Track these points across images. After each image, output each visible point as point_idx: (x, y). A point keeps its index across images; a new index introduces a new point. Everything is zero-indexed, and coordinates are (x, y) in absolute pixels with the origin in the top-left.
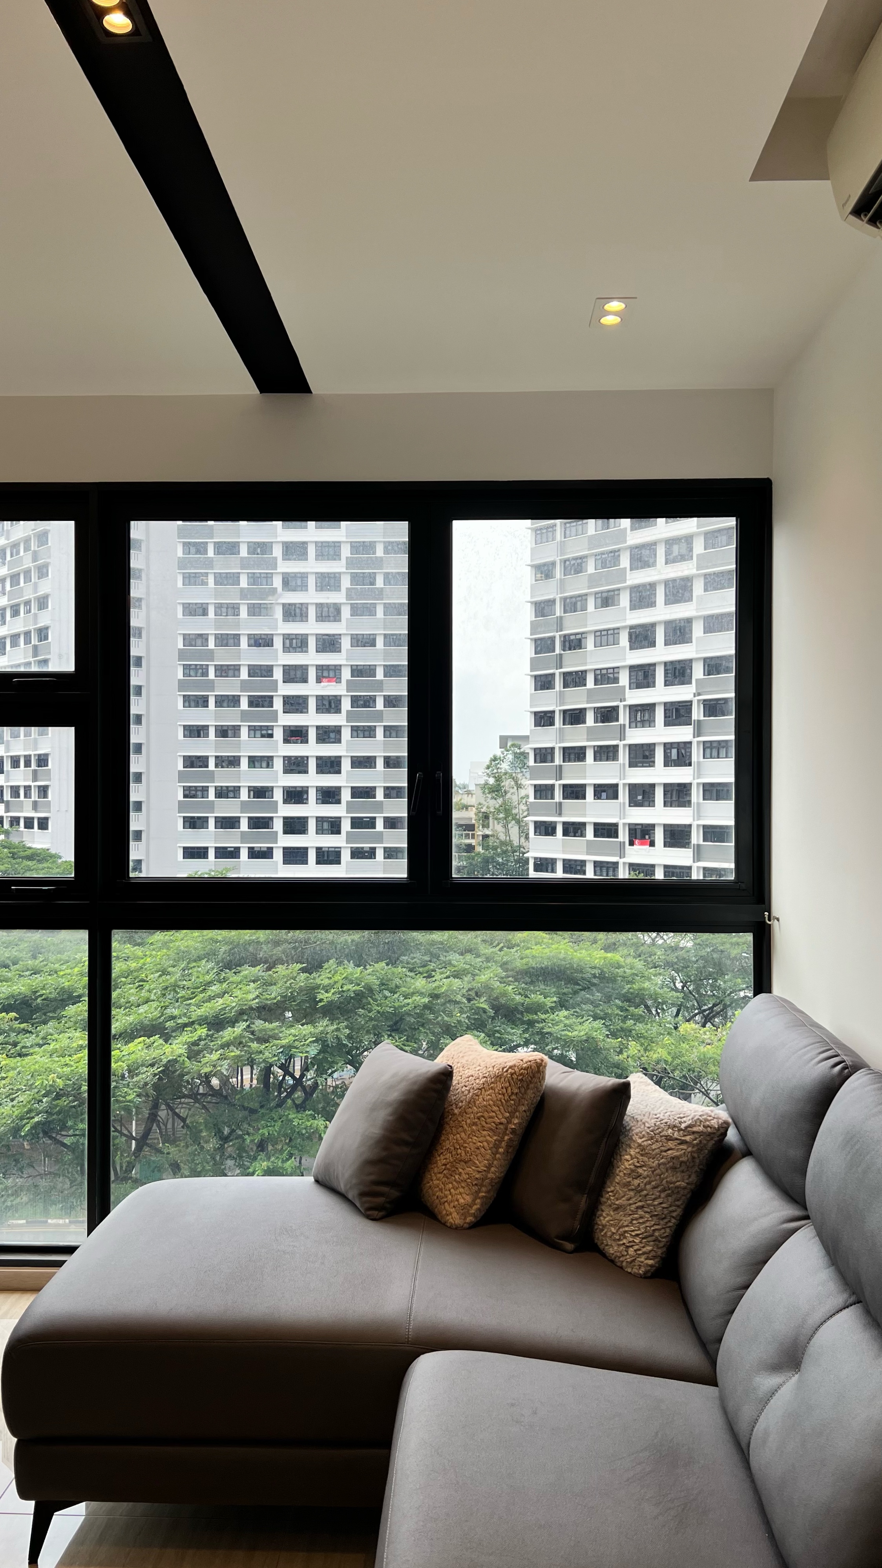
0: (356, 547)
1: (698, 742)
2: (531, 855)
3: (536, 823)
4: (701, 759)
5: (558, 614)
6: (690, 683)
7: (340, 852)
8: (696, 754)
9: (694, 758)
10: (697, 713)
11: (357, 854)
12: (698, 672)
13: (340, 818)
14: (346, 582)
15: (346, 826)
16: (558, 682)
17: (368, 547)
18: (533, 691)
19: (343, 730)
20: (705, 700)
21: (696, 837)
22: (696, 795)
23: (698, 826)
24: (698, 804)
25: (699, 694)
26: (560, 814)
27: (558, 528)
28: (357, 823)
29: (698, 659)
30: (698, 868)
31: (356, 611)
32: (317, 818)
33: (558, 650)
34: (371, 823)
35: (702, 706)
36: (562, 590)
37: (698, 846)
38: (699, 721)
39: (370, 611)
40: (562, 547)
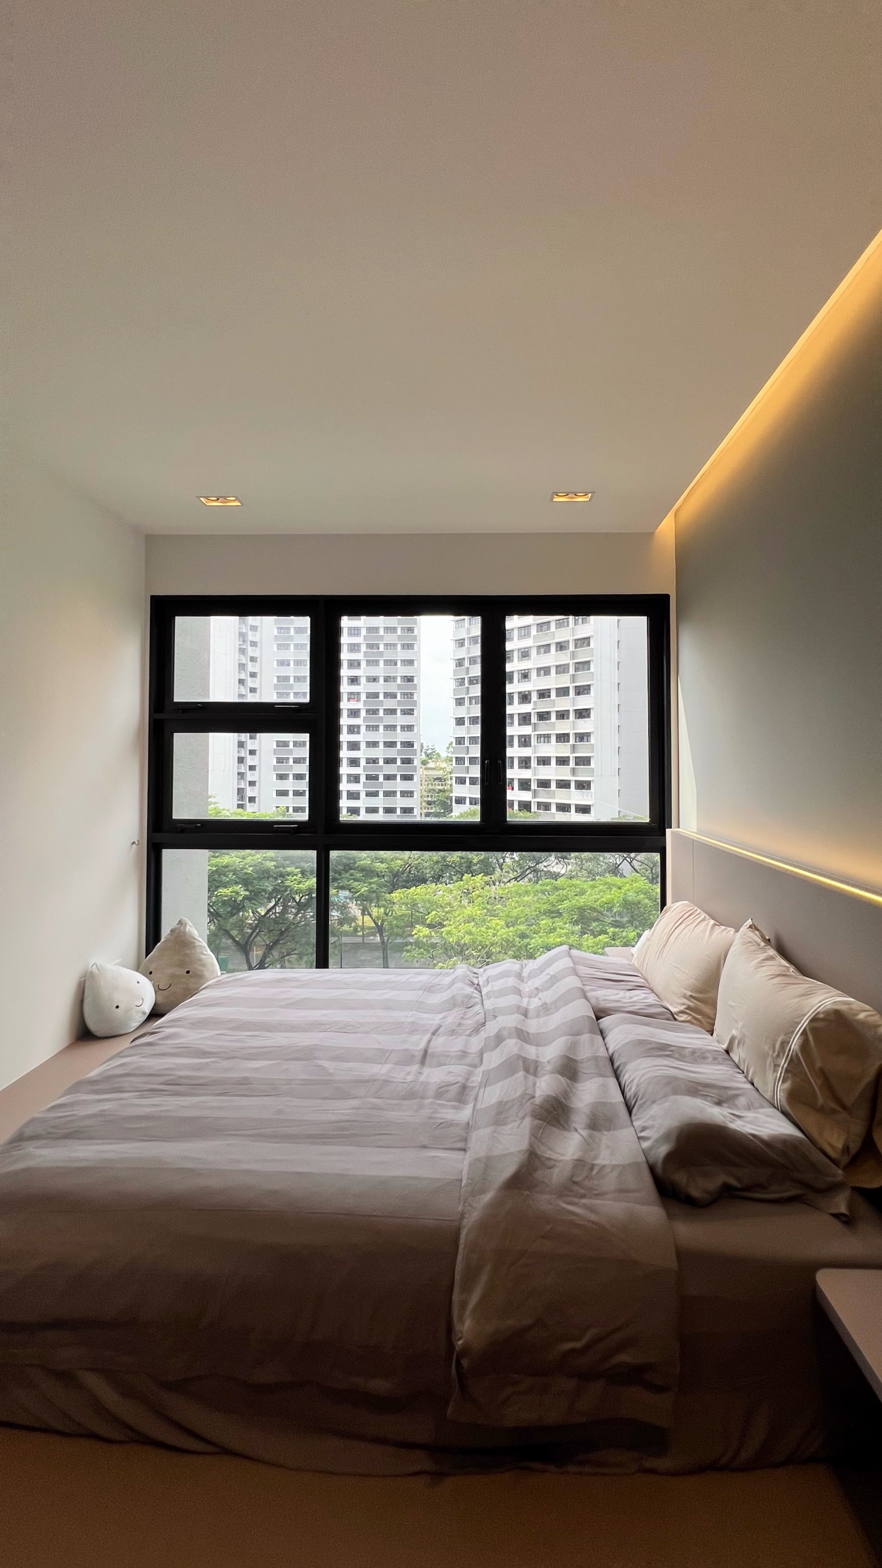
0: (370, 630)
1: (534, 735)
2: (454, 795)
3: (456, 778)
4: (536, 744)
5: (466, 666)
6: (530, 702)
7: (359, 793)
8: (533, 741)
9: (532, 743)
10: (534, 719)
11: (369, 794)
12: (534, 697)
13: (359, 774)
14: (363, 648)
15: (363, 779)
16: (467, 702)
17: (376, 629)
18: (455, 707)
19: (361, 727)
20: (538, 712)
21: (534, 786)
22: (534, 763)
23: (534, 779)
24: (535, 768)
25: (535, 709)
26: (468, 773)
27: (466, 621)
28: (369, 777)
29: (534, 691)
30: (534, 802)
31: (369, 663)
32: (348, 774)
33: (467, 685)
34: (376, 778)
35: (536, 716)
36: (469, 654)
37: (535, 790)
38: (535, 724)
39: (376, 663)
40: (469, 631)
